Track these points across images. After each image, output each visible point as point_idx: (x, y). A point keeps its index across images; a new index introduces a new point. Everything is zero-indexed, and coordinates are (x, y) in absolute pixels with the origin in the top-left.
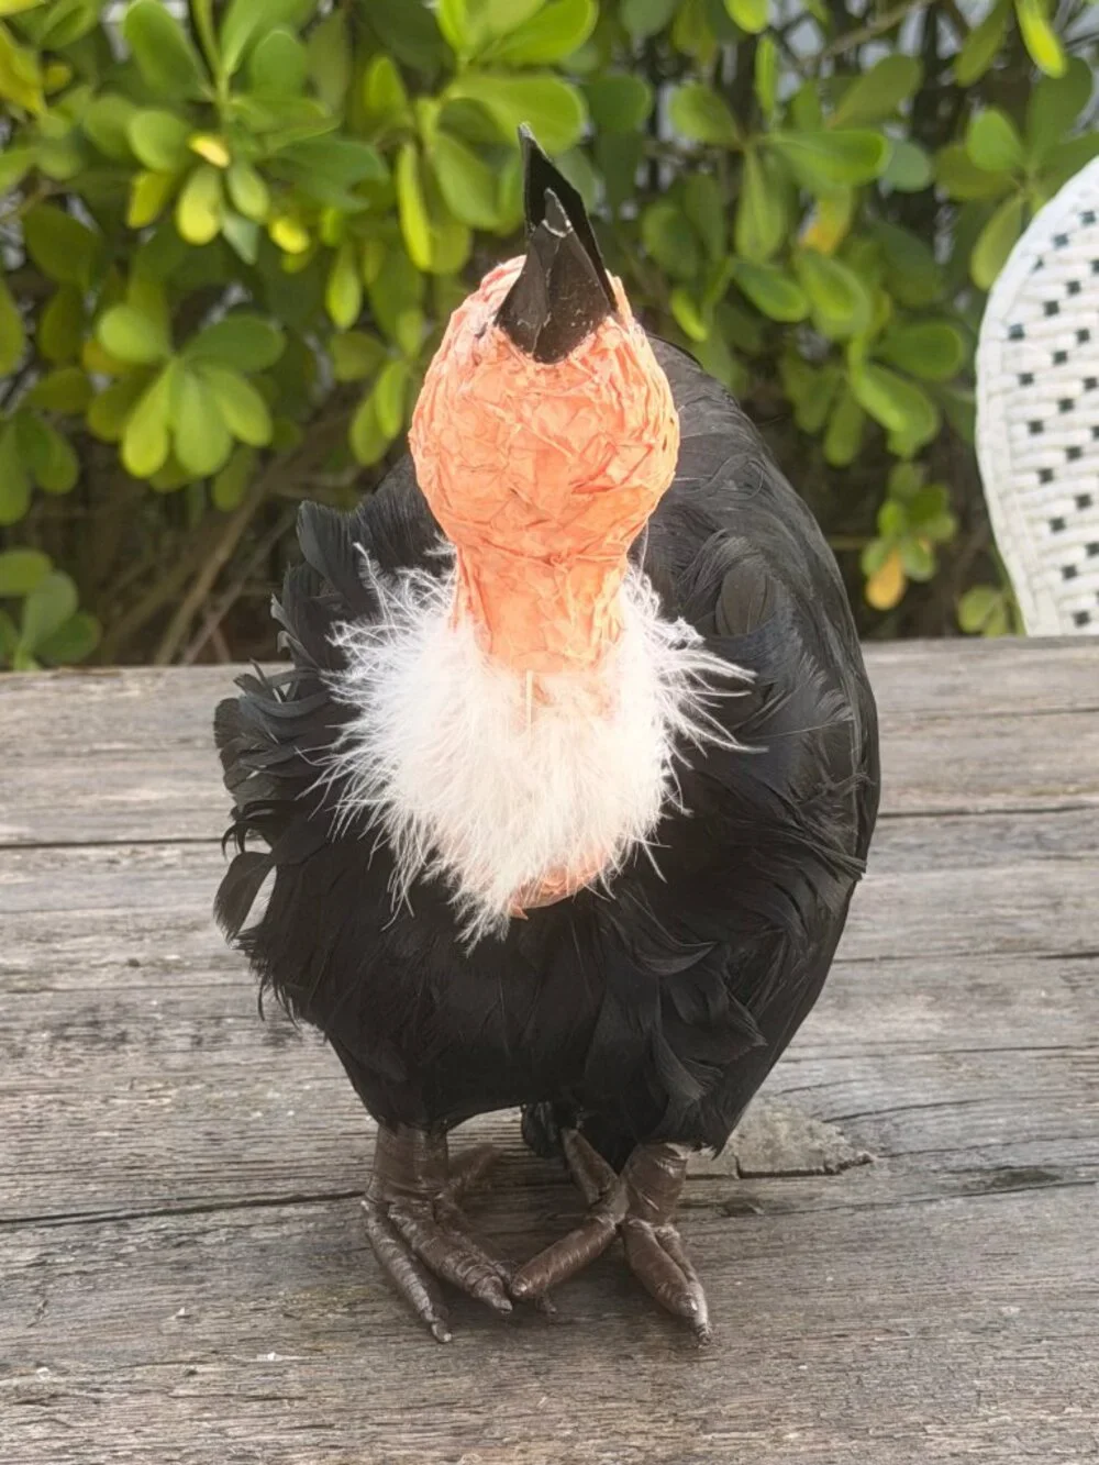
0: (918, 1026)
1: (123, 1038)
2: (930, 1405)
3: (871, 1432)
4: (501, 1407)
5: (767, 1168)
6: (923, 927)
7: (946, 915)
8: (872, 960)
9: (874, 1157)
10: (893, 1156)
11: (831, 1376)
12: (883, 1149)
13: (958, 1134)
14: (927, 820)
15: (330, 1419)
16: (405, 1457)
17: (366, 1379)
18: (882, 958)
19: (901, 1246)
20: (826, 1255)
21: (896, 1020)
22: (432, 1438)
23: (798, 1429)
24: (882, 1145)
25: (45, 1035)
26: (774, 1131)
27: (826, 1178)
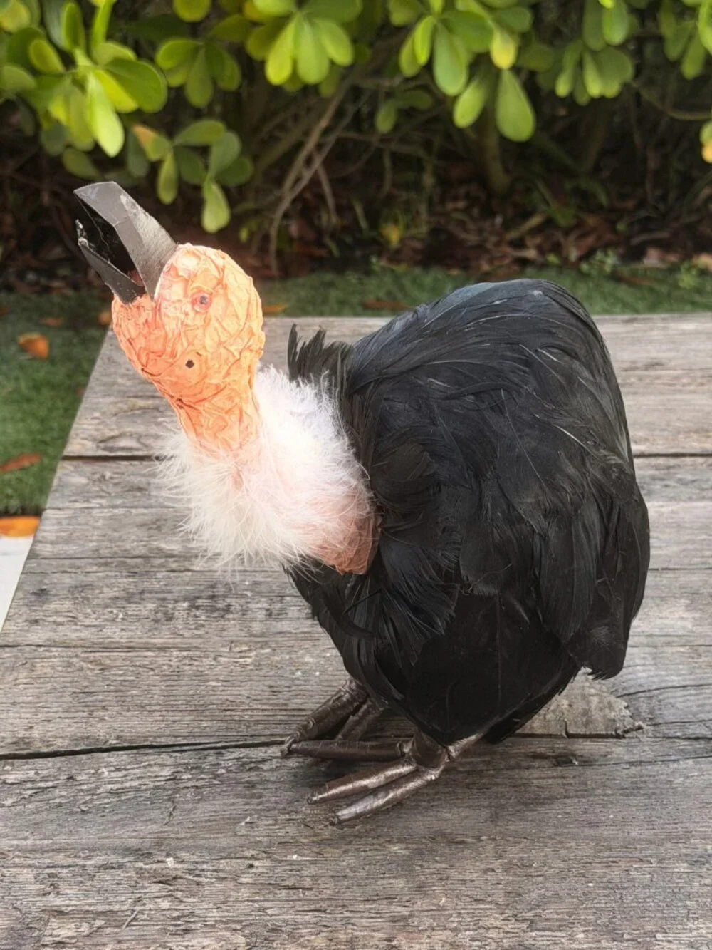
0: (680, 623)
1: (228, 610)
2: (661, 918)
3: (626, 936)
4: (419, 903)
5: (582, 731)
6: (690, 547)
7: (704, 537)
8: (657, 570)
9: (644, 725)
10: (655, 725)
11: (606, 892)
12: (650, 719)
13: (695, 709)
14: (700, 460)
15: (324, 905)
16: (364, 936)
17: (345, 877)
18: (663, 569)
19: (654, 794)
20: (611, 798)
21: (667, 618)
22: (379, 923)
23: (584, 932)
24: (650, 716)
25: (186, 605)
26: (588, 702)
27: (615, 740)
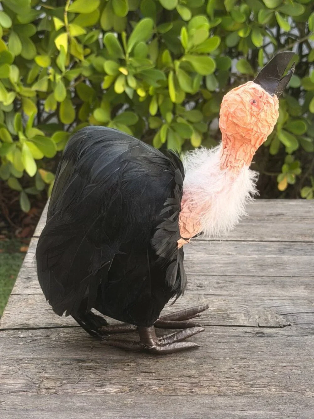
0: (302, 293)
2: (308, 385)
3: (293, 390)
4: (202, 378)
5: (266, 325)
6: (303, 269)
7: (308, 267)
8: (290, 277)
9: (292, 324)
10: (296, 324)
11: (283, 376)
12: (294, 322)
13: (312, 320)
14: (303, 243)
15: (161, 378)
16: (180, 388)
17: (169, 369)
18: (293, 276)
19: (299, 346)
20: (280, 347)
21: (296, 291)
22: (186, 384)
23: (275, 388)
26: (267, 316)
27: (280, 328)
